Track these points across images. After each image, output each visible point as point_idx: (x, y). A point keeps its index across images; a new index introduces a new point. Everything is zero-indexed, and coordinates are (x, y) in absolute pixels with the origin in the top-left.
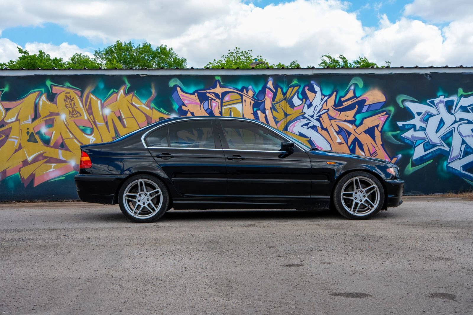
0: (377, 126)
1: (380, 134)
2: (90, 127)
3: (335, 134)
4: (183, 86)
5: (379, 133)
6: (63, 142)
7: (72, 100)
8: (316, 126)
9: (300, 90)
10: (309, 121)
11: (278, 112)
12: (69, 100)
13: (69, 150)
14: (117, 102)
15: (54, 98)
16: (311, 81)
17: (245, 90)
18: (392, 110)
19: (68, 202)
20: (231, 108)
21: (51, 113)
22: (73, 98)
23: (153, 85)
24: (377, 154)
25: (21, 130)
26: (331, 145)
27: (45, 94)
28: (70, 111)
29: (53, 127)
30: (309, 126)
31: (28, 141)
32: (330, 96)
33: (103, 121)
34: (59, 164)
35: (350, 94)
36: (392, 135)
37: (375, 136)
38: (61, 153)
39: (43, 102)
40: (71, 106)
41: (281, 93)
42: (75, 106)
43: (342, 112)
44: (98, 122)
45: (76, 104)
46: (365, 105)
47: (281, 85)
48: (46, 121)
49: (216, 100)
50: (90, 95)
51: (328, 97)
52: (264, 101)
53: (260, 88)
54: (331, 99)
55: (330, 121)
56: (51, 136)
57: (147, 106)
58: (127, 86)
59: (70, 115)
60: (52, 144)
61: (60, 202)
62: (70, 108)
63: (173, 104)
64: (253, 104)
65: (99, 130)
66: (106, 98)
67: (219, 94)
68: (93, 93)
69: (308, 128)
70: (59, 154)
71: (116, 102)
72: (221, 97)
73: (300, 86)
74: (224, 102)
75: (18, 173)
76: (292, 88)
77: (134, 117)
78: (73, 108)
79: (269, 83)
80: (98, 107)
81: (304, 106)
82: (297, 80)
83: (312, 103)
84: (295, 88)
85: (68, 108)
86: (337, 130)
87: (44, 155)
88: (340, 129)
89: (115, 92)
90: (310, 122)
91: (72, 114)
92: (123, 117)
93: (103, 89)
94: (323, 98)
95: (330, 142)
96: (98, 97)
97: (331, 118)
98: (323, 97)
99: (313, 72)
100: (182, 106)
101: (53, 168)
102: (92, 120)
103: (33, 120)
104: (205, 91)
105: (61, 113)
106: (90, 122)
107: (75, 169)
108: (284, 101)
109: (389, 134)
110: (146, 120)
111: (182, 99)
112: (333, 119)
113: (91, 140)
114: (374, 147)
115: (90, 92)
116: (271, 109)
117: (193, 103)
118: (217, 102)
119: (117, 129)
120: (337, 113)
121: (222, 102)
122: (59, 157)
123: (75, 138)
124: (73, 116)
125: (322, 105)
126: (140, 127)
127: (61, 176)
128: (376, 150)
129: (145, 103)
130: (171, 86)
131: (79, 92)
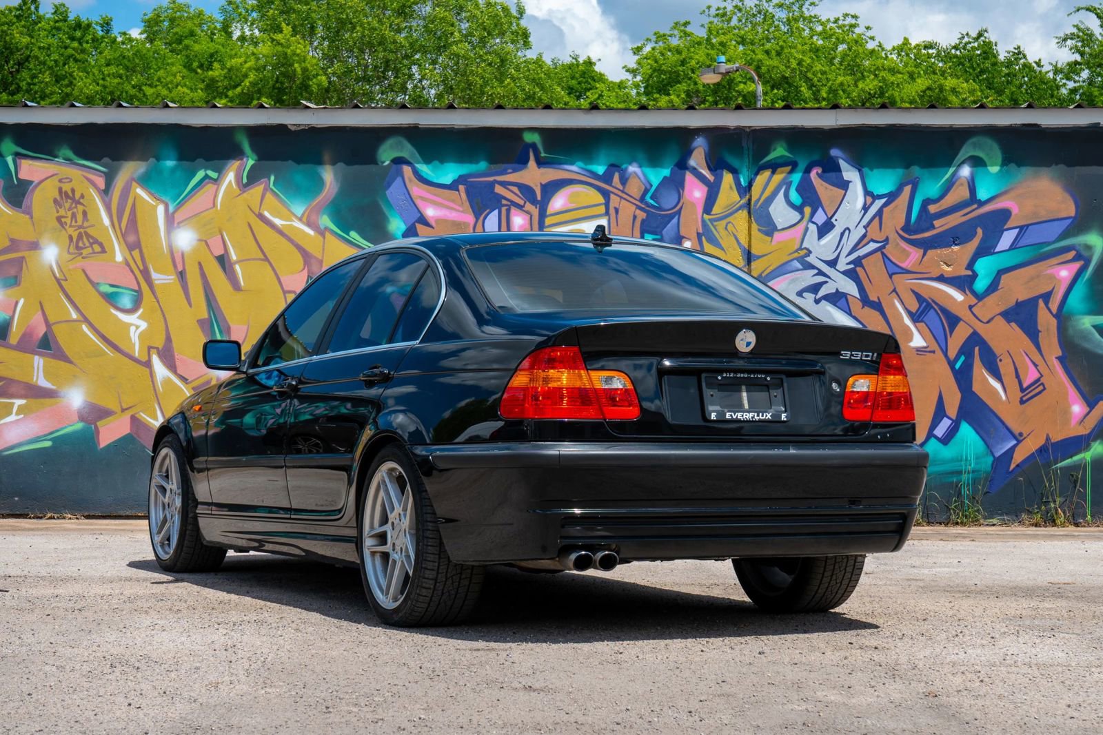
0: (1047, 297)
1: (1054, 322)
2: (131, 287)
3: (907, 321)
4: (421, 162)
5: (1054, 319)
6: (49, 337)
7: (78, 203)
8: (845, 295)
9: (796, 179)
10: (821, 279)
11: (723, 249)
12: (69, 201)
13: (66, 359)
14: (217, 210)
15: (24, 195)
16: (830, 148)
17: (617, 176)
18: (1095, 246)
19: (58, 518)
21: (12, 240)
22: (82, 196)
23: (326, 157)
24: (1044, 389)
28: (71, 238)
29: (19, 285)
30: (822, 293)
32: (891, 197)
33: (172, 268)
34: (34, 402)
36: (1095, 327)
37: (1040, 328)
38: (41, 365)
40: (76, 222)
41: (731, 188)
42: (88, 221)
43: (929, 251)
44: (155, 271)
45: (89, 215)
46: (1005, 227)
47: (734, 162)
49: (524, 206)
50: (133, 188)
51: (884, 200)
52: (679, 212)
53: (666, 172)
54: (896, 207)
55: (891, 277)
56: (11, 314)
57: (309, 224)
58: (248, 160)
59: (72, 250)
60: (14, 338)
61: (34, 518)
62: (71, 226)
63: (391, 219)
64: (643, 221)
65: (159, 296)
66: (183, 199)
67: (534, 188)
68: (144, 181)
69: (817, 302)
70: (36, 368)
71: (214, 209)
73: (794, 165)
74: (548, 213)
76: (769, 171)
77: (266, 259)
78: (80, 227)
79: (695, 153)
80: (158, 227)
81: (807, 229)
82: (784, 145)
83: (833, 220)
84: (779, 170)
85: (67, 227)
86: (914, 306)
89: (211, 178)
90: (826, 282)
91: (78, 248)
92: (234, 257)
93: (173, 170)
94: (868, 203)
96: (158, 195)
98: (869, 200)
99: (837, 120)
100: (417, 224)
101: (17, 414)
102: (136, 264)
104: (491, 179)
105: (44, 241)
106: (132, 272)
107: (82, 418)
108: (743, 214)
109: (1084, 324)
110: (304, 269)
111: (418, 202)
112: (900, 271)
113: (133, 329)
114: (1036, 365)
115: (133, 179)
116: (699, 236)
117: (453, 215)
118: (528, 212)
119: (213, 295)
120: (915, 253)
121: (543, 215)
122: (35, 379)
123: (86, 320)
124: (82, 254)
125: (865, 227)
126: (286, 288)
127: (39, 437)
128: (1042, 376)
129: (303, 215)
130: (383, 162)
131: (101, 176)
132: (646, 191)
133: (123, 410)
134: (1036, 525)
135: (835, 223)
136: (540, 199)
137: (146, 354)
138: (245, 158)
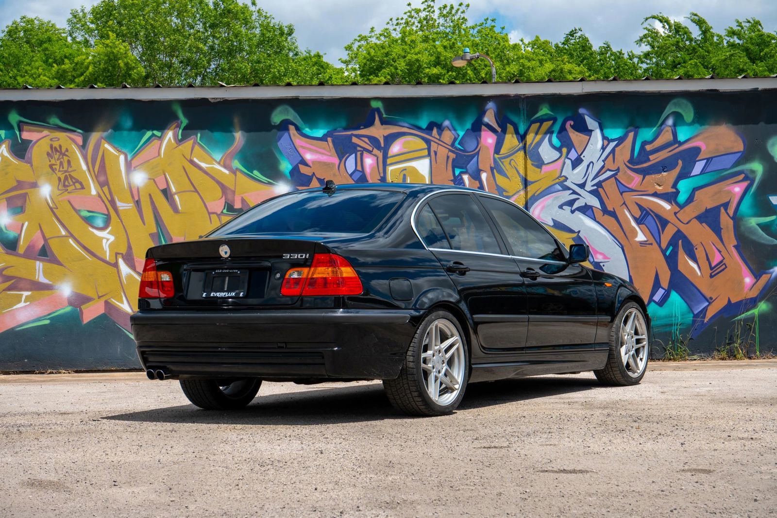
0: (726, 205)
1: (731, 222)
2: (103, 212)
3: (633, 224)
4: (302, 122)
5: (731, 220)
6: (46, 248)
7: (64, 155)
8: (591, 207)
9: (557, 128)
10: (574, 196)
11: (508, 178)
12: (58, 154)
13: (59, 263)
14: (161, 158)
15: (26, 150)
16: (578, 108)
17: (435, 129)
18: (757, 171)
19: (56, 373)
20: (405, 170)
21: (18, 181)
22: (67, 150)
23: (236, 120)
24: (726, 267)
26: (625, 248)
27: (7, 142)
28: (59, 179)
29: (24, 212)
30: (576, 206)
32: (621, 140)
33: (131, 199)
34: (36, 292)
35: (666, 136)
36: (758, 225)
37: (722, 227)
38: (41, 267)
39: (2, 159)
40: (63, 168)
41: (513, 136)
42: (71, 167)
43: (647, 176)
44: (119, 201)
45: (72, 163)
46: (697, 159)
47: (515, 119)
48: (9, 200)
49: (372, 151)
50: (102, 143)
51: (616, 142)
52: (478, 153)
53: (468, 126)
54: (624, 146)
55: (621, 194)
56: (19, 233)
57: (225, 167)
58: (182, 123)
59: (60, 188)
60: (21, 249)
61: (38, 373)
62: (59, 171)
63: (281, 161)
64: (454, 160)
65: (123, 218)
66: (137, 151)
67: (379, 138)
68: (109, 140)
69: (573, 212)
70: (37, 271)
71: (159, 157)
72: (383, 145)
73: (555, 120)
74: (389, 156)
76: (538, 124)
77: (196, 191)
78: (66, 172)
79: (487, 113)
80: (120, 170)
81: (564, 163)
82: (547, 105)
83: (582, 157)
84: (545, 124)
85: (57, 172)
86: (638, 214)
87: (4, 273)
88: (645, 212)
89: (156, 136)
90: (578, 199)
91: (65, 186)
92: (174, 190)
93: (130, 131)
94: (605, 145)
95: (620, 241)
96: (120, 149)
97: (624, 190)
98: (606, 142)
99: (583, 89)
100: (299, 165)
101: (25, 302)
102: (106, 196)
104: (349, 133)
105: (40, 182)
106: (103, 202)
107: (70, 303)
108: (522, 153)
109: (751, 223)
110: (222, 197)
111: (299, 149)
112: (627, 190)
113: (104, 241)
114: (720, 252)
115: (102, 138)
116: (492, 169)
117: (324, 158)
118: (375, 155)
119: (160, 216)
120: (638, 178)
121: (385, 157)
122: (37, 277)
123: (72, 236)
124: (67, 190)
125: (603, 161)
126: (210, 211)
127: (41, 317)
128: (724, 259)
129: (220, 160)
130: (275, 123)
131: (80, 136)
132: (455, 139)
133: (99, 297)
134: (723, 359)
135: (583, 158)
136: (383, 146)
137: (114, 257)
138: (179, 122)
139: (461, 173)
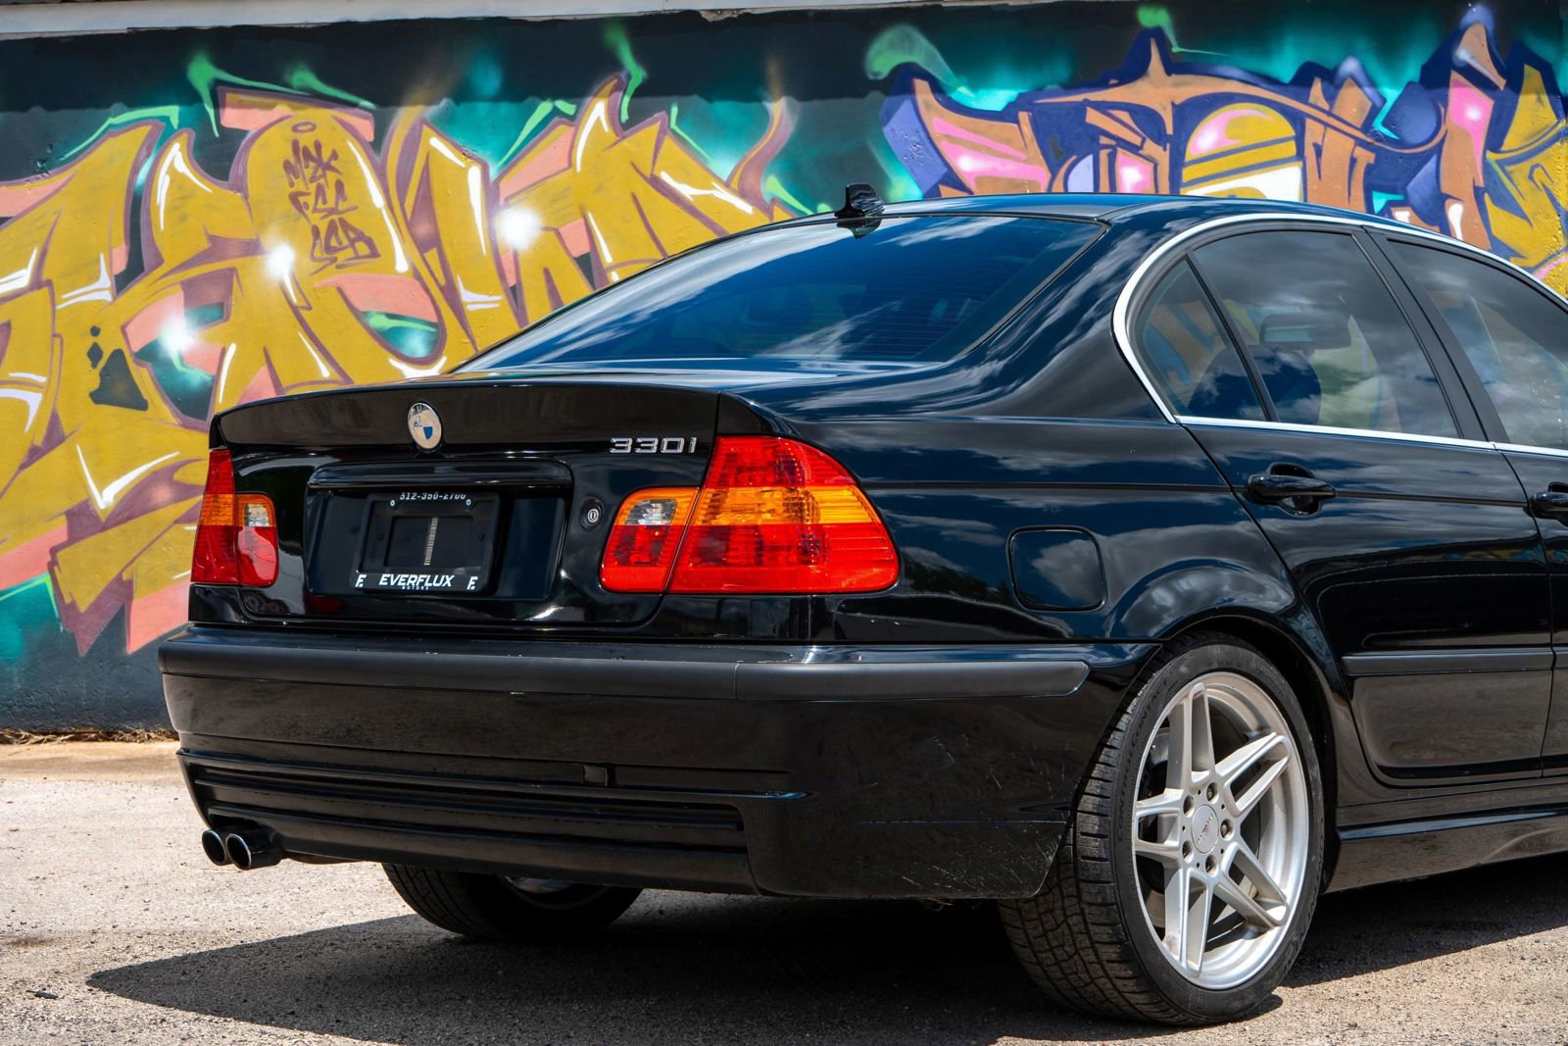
2: (425, 318)
4: (948, 70)
7: (328, 167)
11: (1524, 217)
12: (312, 164)
14: (575, 173)
15: (231, 157)
17: (1318, 84)
21: (213, 239)
22: (335, 156)
23: (773, 69)
25: (58, 340)
27: (185, 135)
28: (316, 231)
29: (227, 319)
31: (98, 397)
33: (498, 282)
39: (172, 181)
40: (325, 202)
41: (1539, 99)
42: (345, 199)
44: (467, 287)
45: (347, 189)
47: (1545, 50)
48: (189, 287)
49: (1141, 148)
50: (424, 137)
52: (1439, 149)
53: (1411, 72)
56: (215, 372)
57: (743, 194)
58: (629, 77)
59: (318, 254)
62: (315, 210)
63: (893, 178)
64: (1369, 169)
65: (475, 332)
66: (514, 154)
67: (1161, 112)
68: (444, 126)
71: (570, 170)
72: (1170, 130)
74: (1188, 158)
75: (45, 579)
78: (332, 211)
79: (1468, 37)
80: (469, 207)
85: (308, 212)
87: (177, 476)
89: (563, 114)
91: (328, 249)
92: (607, 257)
93: (495, 102)
96: (469, 149)
100: (941, 187)
102: (432, 274)
103: (123, 282)
104: (1078, 98)
105: (266, 240)
106: (427, 290)
111: (943, 145)
115: (424, 122)
116: (1478, 193)
117: (1008, 169)
118: (1148, 159)
121: (1177, 162)
123: (346, 380)
124: (336, 259)
129: (732, 175)
130: (876, 74)
131: (366, 118)
136: (1170, 134)
138: (623, 76)
139: (1391, 204)
